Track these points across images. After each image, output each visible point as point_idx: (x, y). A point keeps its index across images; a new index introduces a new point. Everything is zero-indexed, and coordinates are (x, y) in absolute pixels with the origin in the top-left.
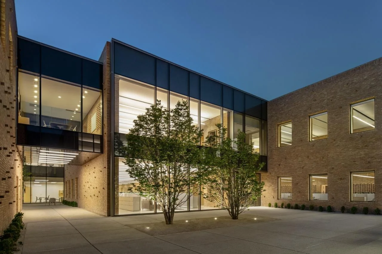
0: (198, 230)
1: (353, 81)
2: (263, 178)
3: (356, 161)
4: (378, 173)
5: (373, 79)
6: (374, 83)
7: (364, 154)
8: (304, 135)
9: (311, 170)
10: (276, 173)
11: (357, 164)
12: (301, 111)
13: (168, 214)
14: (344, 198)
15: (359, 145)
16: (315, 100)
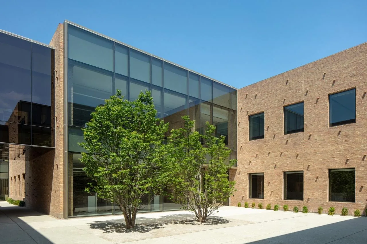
0: (164, 236)
1: (332, 69)
2: (231, 174)
3: (334, 157)
4: (359, 171)
5: (354, 67)
6: (354, 72)
7: (344, 150)
8: (278, 128)
9: (286, 166)
10: (246, 169)
11: (336, 161)
12: (274, 101)
13: (129, 216)
14: (321, 198)
15: (338, 140)
16: (290, 89)
